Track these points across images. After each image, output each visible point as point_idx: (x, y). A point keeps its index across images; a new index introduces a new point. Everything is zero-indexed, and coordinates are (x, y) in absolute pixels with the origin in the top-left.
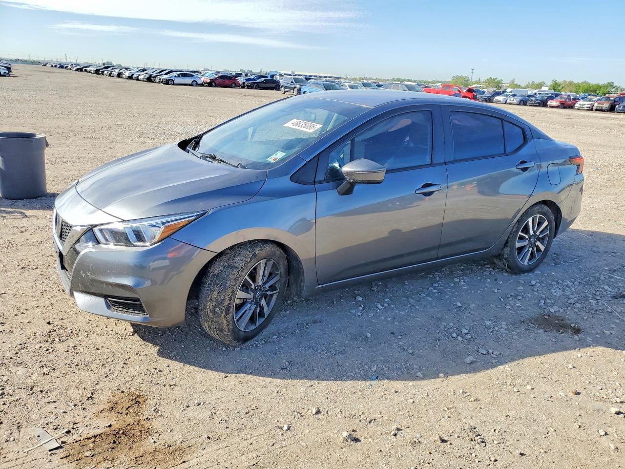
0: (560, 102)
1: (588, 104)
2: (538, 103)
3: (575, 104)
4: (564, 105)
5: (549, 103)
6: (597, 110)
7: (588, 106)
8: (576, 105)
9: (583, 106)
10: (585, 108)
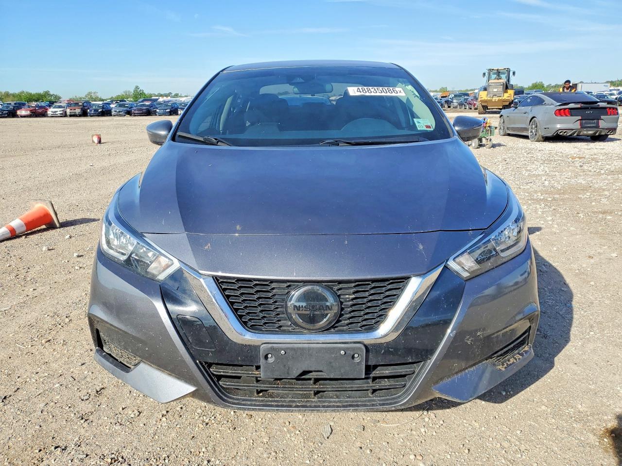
0: (30, 111)
1: (60, 111)
2: (6, 114)
3: (46, 112)
4: (35, 114)
5: (19, 112)
6: (71, 116)
7: (61, 112)
8: (48, 113)
9: (56, 113)
10: (59, 115)
